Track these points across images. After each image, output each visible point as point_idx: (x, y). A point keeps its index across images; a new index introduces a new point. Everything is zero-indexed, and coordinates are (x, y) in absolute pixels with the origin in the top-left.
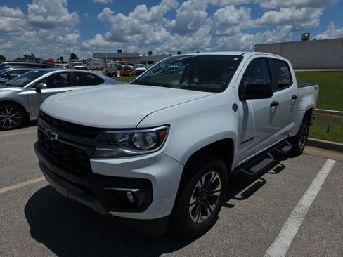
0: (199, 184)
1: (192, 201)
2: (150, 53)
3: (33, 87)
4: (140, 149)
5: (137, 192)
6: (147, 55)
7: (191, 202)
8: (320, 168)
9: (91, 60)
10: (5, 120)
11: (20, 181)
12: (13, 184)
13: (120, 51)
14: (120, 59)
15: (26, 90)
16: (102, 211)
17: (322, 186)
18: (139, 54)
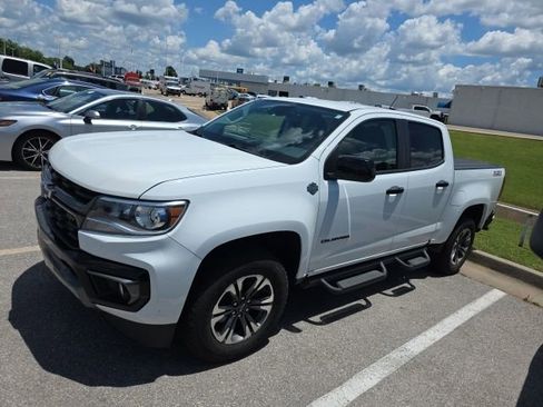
0: (232, 289)
1: (216, 310)
2: (286, 79)
3: (81, 114)
4: (144, 228)
5: (128, 284)
6: (280, 82)
7: (214, 312)
8: (471, 299)
9: (195, 79)
10: (36, 156)
11: (24, 245)
12: (15, 247)
13: (240, 71)
14: (238, 83)
15: (72, 117)
16: (87, 302)
17: (457, 328)
18: (268, 78)
